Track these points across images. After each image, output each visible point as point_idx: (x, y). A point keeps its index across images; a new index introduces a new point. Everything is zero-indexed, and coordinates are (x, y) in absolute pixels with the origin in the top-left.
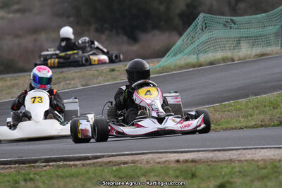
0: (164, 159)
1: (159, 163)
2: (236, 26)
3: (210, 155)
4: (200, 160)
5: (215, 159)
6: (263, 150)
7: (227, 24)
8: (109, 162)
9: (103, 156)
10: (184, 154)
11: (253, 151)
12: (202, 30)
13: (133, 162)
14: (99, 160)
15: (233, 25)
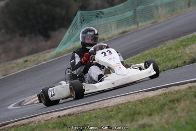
0: (50, 118)
1: (47, 120)
2: (104, 16)
3: (80, 108)
4: (74, 113)
5: (84, 110)
6: (115, 99)
7: (98, 15)
8: (14, 126)
9: (9, 123)
10: (63, 111)
11: (109, 100)
12: (81, 23)
13: (29, 123)
14: (6, 126)
15: (102, 15)
